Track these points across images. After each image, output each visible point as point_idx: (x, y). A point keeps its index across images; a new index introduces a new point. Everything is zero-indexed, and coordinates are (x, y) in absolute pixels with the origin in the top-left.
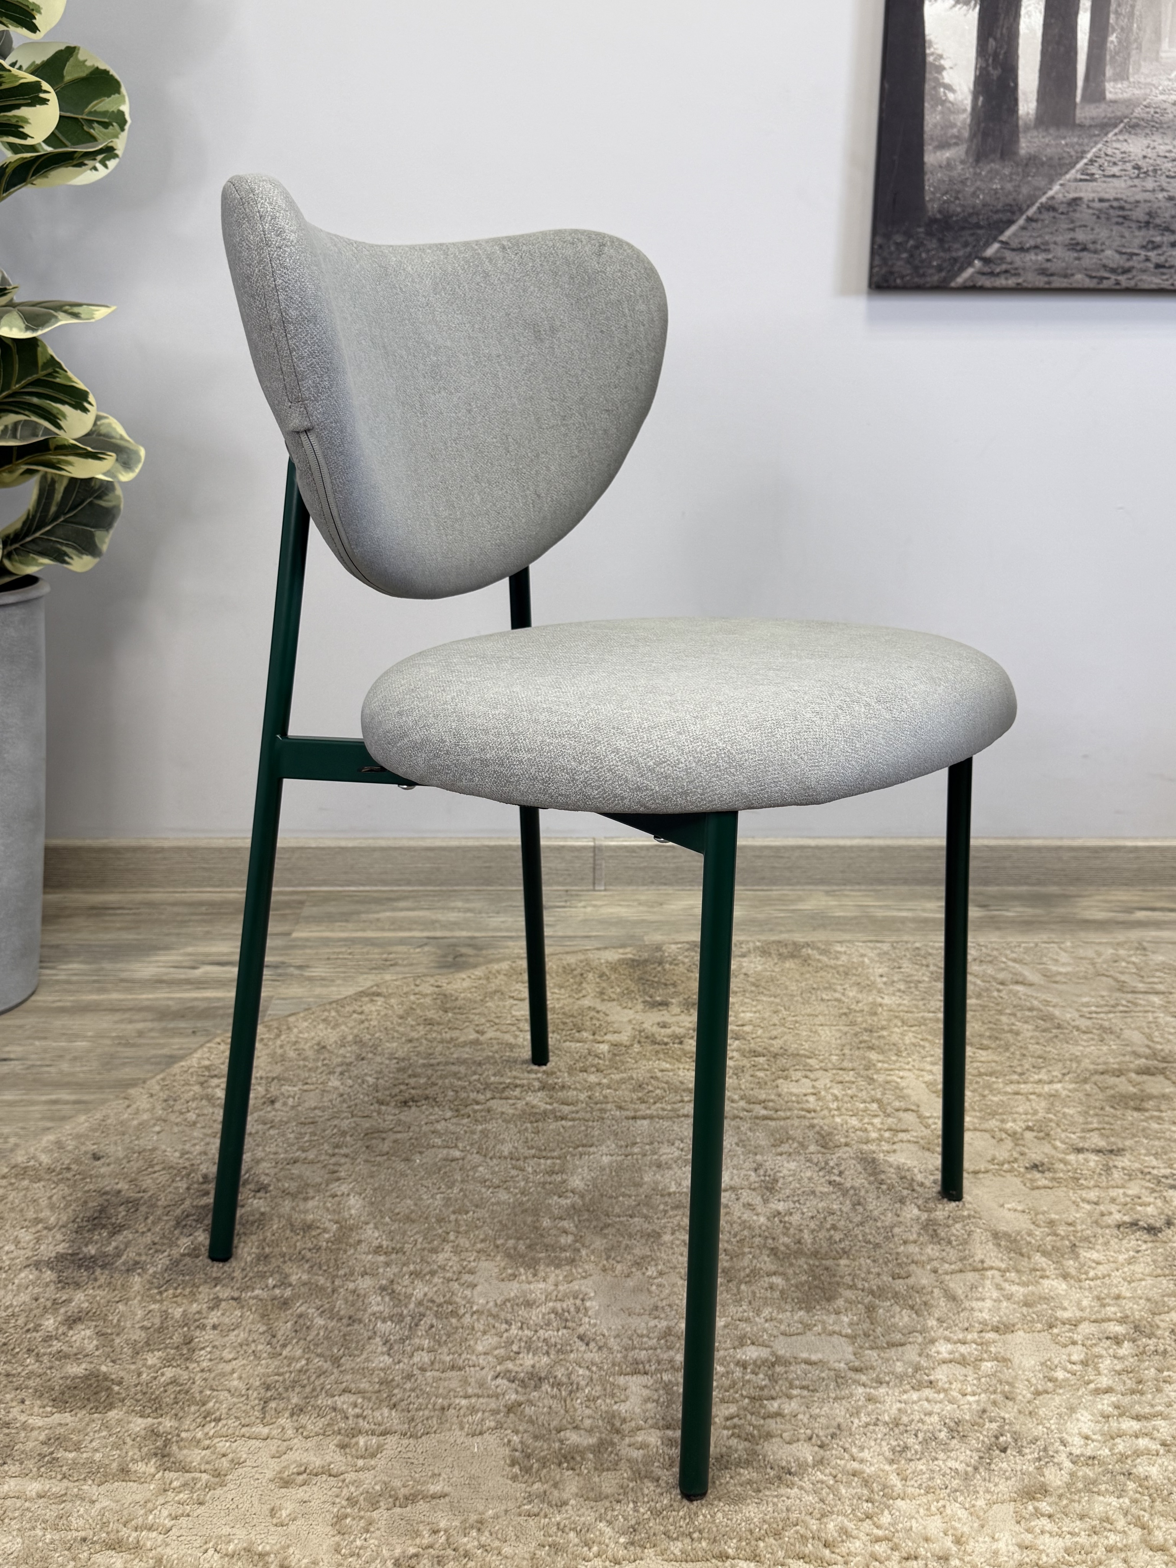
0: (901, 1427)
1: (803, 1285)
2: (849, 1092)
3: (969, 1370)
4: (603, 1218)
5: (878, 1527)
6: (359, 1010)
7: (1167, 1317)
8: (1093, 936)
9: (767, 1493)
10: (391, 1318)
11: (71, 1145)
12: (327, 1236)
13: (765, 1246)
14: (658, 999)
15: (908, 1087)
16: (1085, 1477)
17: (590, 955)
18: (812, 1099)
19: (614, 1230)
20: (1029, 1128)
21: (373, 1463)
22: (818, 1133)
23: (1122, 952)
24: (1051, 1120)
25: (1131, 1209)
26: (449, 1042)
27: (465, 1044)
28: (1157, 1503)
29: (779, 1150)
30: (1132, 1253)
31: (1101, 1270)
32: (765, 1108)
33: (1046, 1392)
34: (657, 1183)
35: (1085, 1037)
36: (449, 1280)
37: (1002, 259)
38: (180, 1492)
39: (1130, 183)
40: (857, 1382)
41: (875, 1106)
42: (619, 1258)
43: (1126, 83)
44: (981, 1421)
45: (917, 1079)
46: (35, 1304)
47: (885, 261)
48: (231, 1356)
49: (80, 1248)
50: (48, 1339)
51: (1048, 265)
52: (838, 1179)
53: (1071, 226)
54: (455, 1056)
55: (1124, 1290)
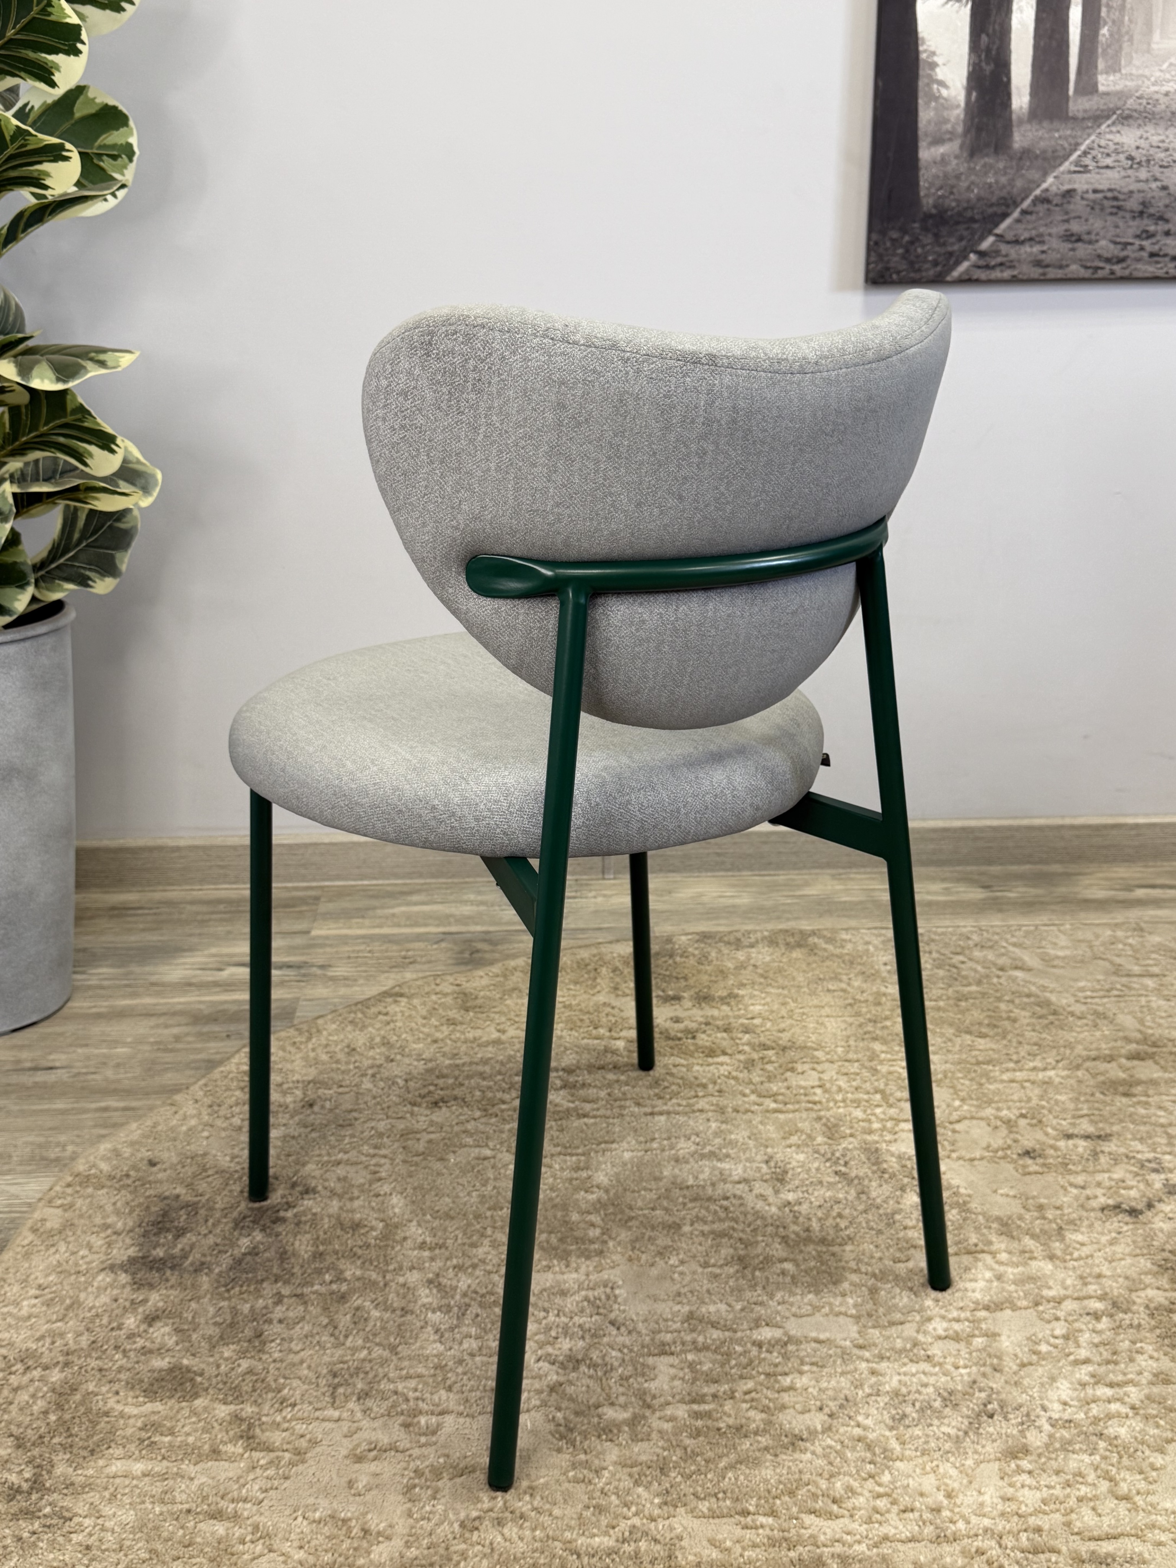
0: (901, 1398)
1: (811, 1269)
2: (854, 1084)
3: (962, 1345)
4: (627, 1211)
5: (880, 1485)
6: (384, 1011)
7: (1142, 1294)
8: (1094, 918)
9: (783, 1457)
10: (440, 1309)
11: (127, 1152)
12: (374, 1233)
13: (776, 1234)
14: (671, 993)
16: (1062, 1438)
17: (604, 949)
18: (818, 1091)
19: (637, 1223)
20: (1023, 1116)
21: (434, 1439)
24: (1043, 1107)
25: (1115, 1192)
26: (472, 1042)
27: (487, 1044)
28: (1124, 1459)
29: (788, 1142)
30: (1114, 1235)
31: (1085, 1251)
32: (775, 1101)
33: (1031, 1364)
34: (675, 1177)
35: (1080, 1023)
36: (490, 1272)
37: (997, 252)
38: (267, 1469)
39: (1123, 173)
40: (860, 1358)
41: (878, 1096)
42: (643, 1249)
43: (1118, 75)
44: (971, 1391)
46: (115, 1305)
47: (880, 257)
48: (298, 1348)
49: (149, 1251)
50: (131, 1336)
51: (1043, 256)
52: (843, 1169)
53: (1066, 217)
54: (479, 1056)
55: (1105, 1270)
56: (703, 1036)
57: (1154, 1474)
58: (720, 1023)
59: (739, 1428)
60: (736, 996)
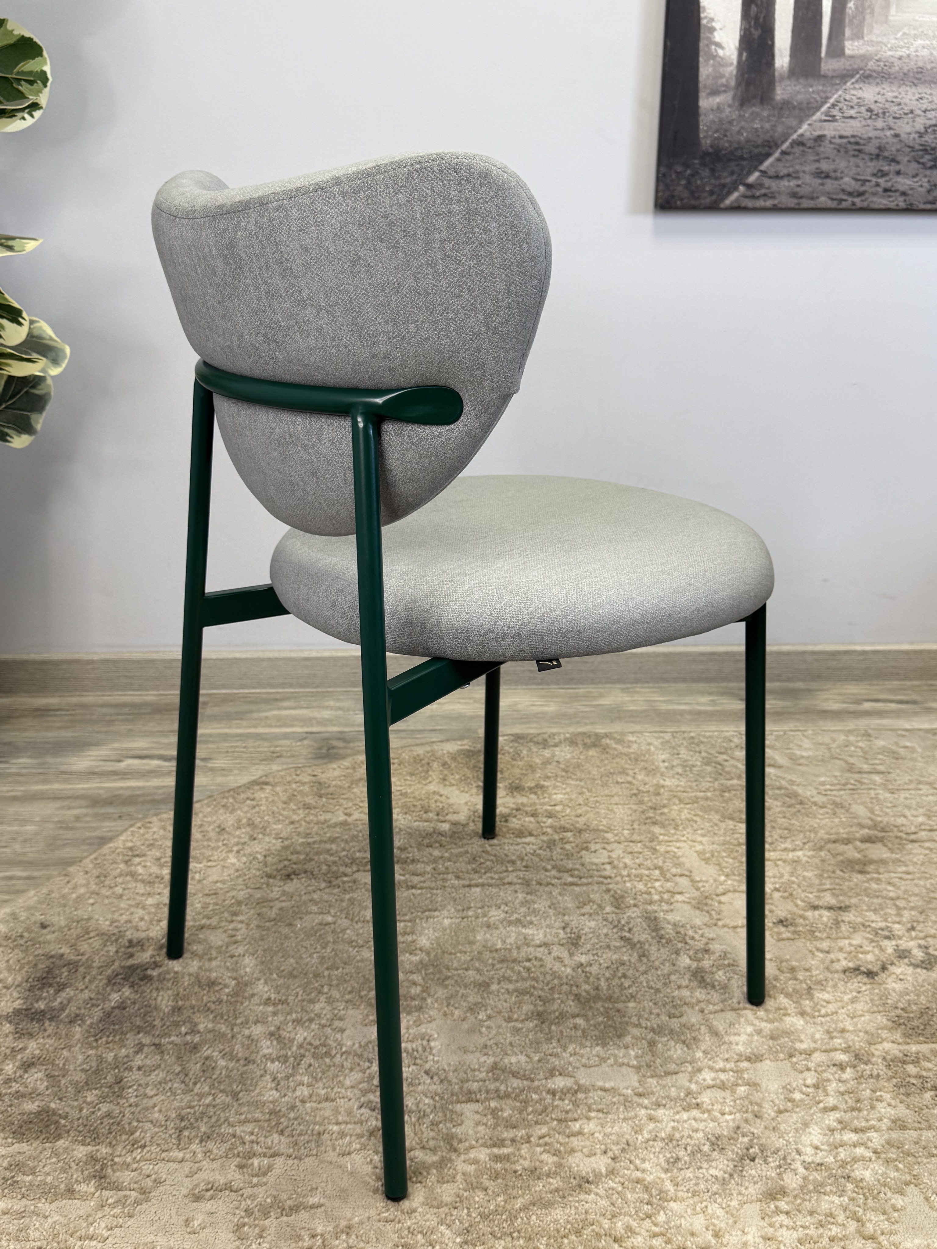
0: (674, 1142)
1: (599, 1024)
2: (637, 861)
3: (728, 1094)
4: (444, 970)
5: (656, 1225)
6: (252, 797)
7: (880, 1047)
8: (830, 725)
9: (571, 1199)
10: (278, 1059)
11: (23, 915)
12: (227, 990)
13: (570, 992)
15: (683, 856)
16: (815, 1180)
17: (435, 747)
18: (608, 867)
19: (453, 982)
20: (777, 890)
21: (265, 1180)
22: (613, 896)
23: (852, 738)
24: (793, 882)
25: (855, 957)
26: (323, 823)
27: (335, 825)
28: (869, 1201)
29: (583, 911)
30: (854, 994)
31: (831, 1008)
32: (572, 876)
33: (787, 1111)
34: (486, 941)
35: (821, 811)
36: (324, 1026)
37: (762, 185)
38: (115, 1207)
39: (864, 123)
40: (640, 1105)
41: (657, 872)
42: (457, 1005)
43: (861, 42)
44: (736, 1136)
45: (690, 848)
47: (667, 186)
48: (152, 1093)
49: (32, 1004)
50: (8, 1081)
51: (798, 189)
52: (627, 935)
53: (817, 158)
54: (328, 835)
55: (848, 1025)
56: (514, 820)
57: (896, 1215)
58: (528, 809)
59: (533, 1171)
60: (542, 787)
